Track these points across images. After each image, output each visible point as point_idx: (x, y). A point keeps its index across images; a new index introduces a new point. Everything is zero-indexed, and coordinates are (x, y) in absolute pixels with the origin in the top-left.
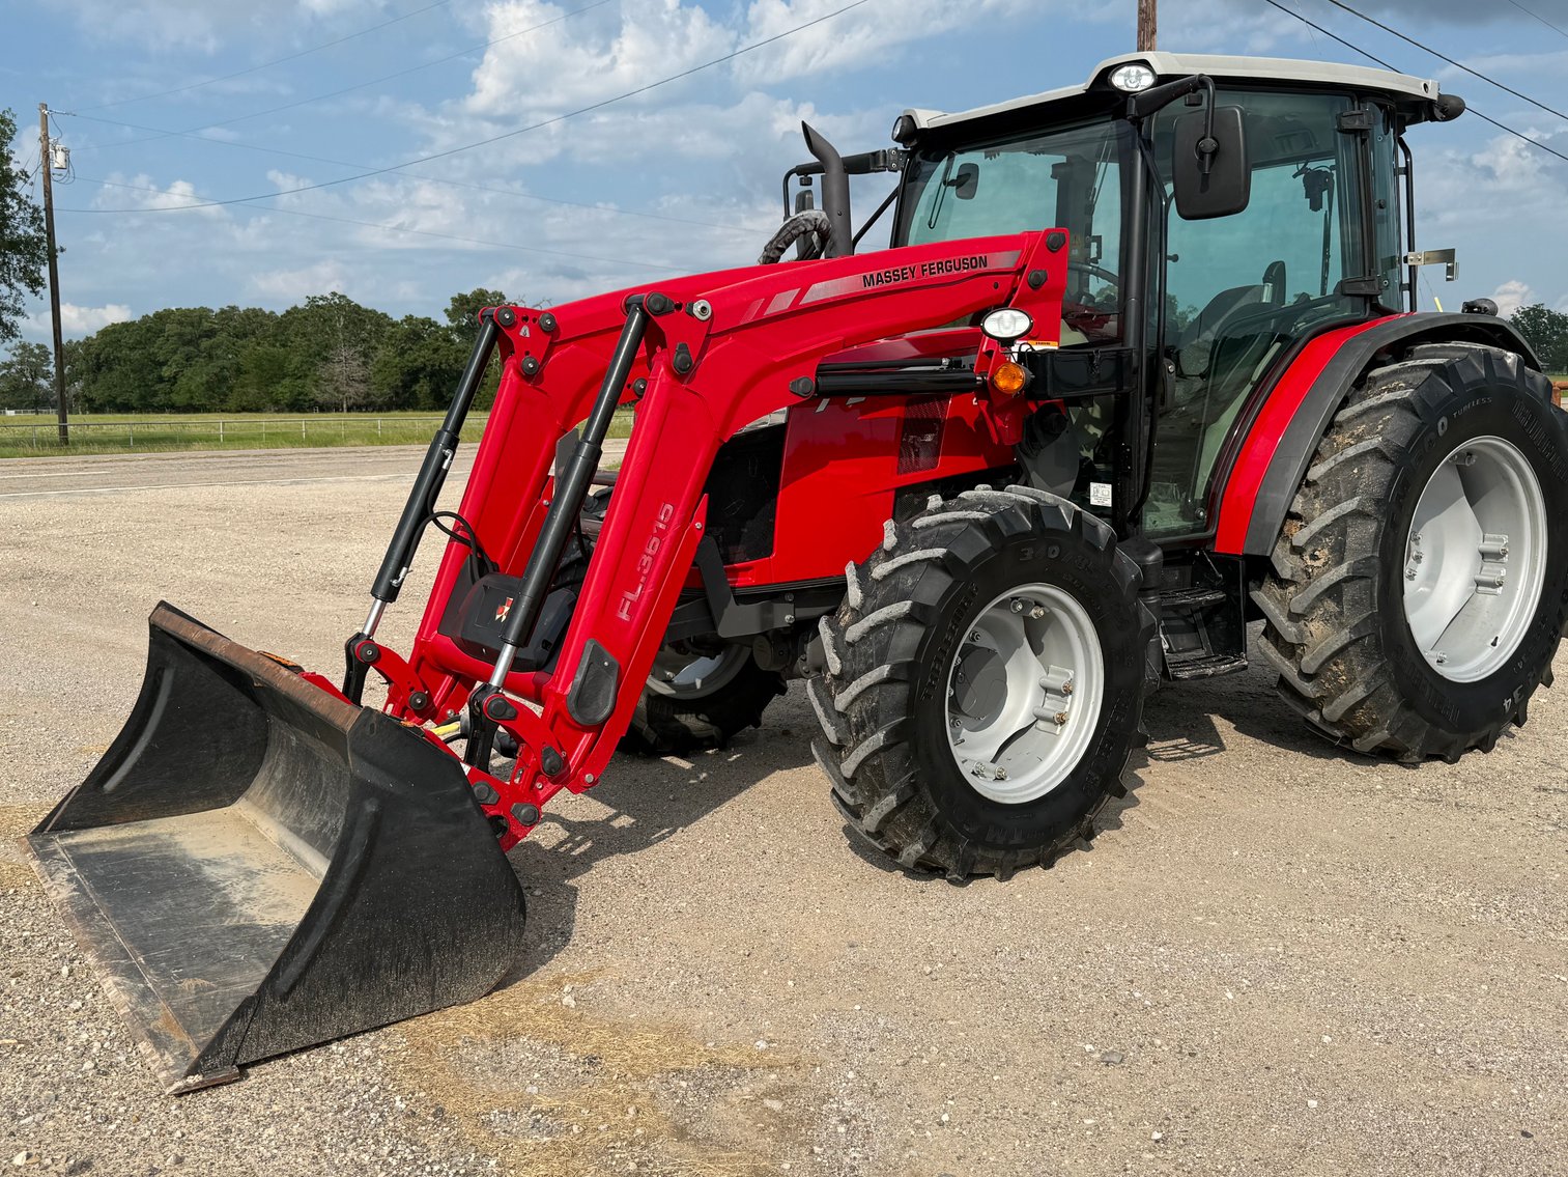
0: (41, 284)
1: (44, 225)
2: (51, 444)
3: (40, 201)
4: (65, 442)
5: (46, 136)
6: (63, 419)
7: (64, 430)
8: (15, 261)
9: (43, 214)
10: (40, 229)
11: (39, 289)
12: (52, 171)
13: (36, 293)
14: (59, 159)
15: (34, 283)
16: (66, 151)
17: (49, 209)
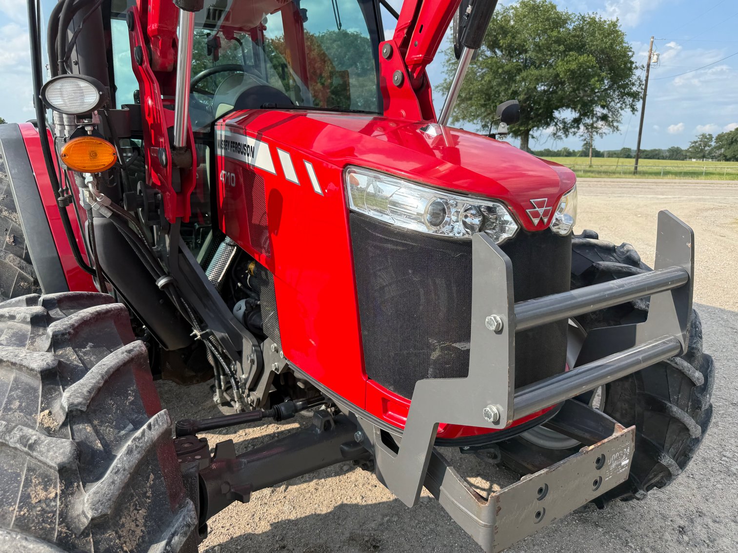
0: (637, 110)
1: (643, 87)
2: (630, 173)
3: (643, 78)
4: (635, 172)
5: (651, 50)
6: (637, 163)
7: (636, 168)
8: (629, 100)
9: (644, 82)
10: (642, 89)
11: (636, 112)
12: (651, 64)
13: (634, 113)
14: (654, 59)
15: (634, 110)
16: (658, 55)
17: (647, 81)
